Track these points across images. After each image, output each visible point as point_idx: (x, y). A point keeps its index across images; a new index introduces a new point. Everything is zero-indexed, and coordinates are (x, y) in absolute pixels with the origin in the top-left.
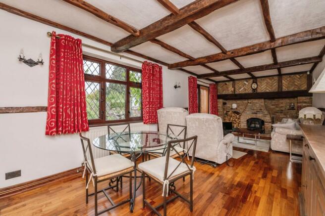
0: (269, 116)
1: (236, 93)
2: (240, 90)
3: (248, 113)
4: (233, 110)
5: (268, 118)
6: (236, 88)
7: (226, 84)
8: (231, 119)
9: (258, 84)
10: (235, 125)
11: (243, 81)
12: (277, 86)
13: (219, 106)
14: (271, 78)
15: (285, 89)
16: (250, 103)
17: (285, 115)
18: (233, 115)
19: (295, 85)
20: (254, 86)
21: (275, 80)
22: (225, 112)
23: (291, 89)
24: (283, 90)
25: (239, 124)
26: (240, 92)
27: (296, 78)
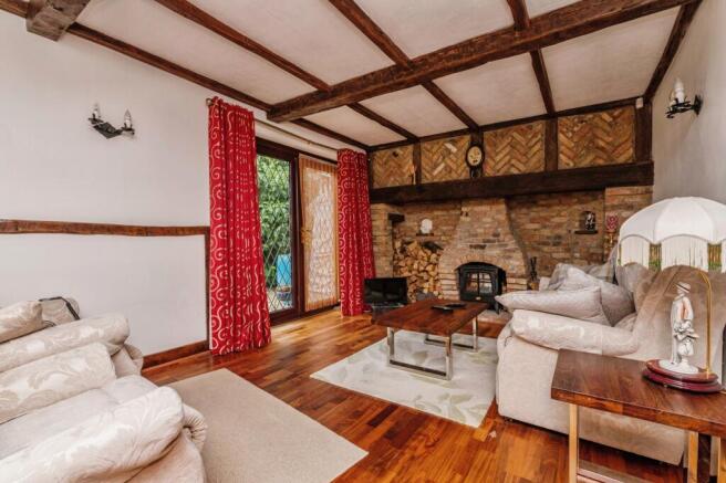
0: (519, 255)
1: (424, 181)
2: (436, 172)
3: (459, 246)
4: (423, 239)
5: (515, 265)
6: (423, 164)
7: (395, 155)
8: (415, 266)
9: (487, 148)
10: (426, 285)
11: (441, 141)
12: (543, 153)
13: (378, 227)
14: (523, 126)
15: (565, 162)
16: (467, 215)
17: (568, 250)
18: (421, 253)
19: (598, 148)
20: (475, 156)
21: (535, 136)
22: (398, 244)
23: (586, 162)
24: (562, 166)
25: (436, 281)
26: (433, 177)
27: (601, 124)
